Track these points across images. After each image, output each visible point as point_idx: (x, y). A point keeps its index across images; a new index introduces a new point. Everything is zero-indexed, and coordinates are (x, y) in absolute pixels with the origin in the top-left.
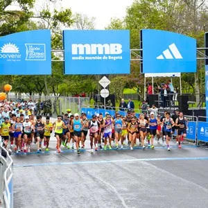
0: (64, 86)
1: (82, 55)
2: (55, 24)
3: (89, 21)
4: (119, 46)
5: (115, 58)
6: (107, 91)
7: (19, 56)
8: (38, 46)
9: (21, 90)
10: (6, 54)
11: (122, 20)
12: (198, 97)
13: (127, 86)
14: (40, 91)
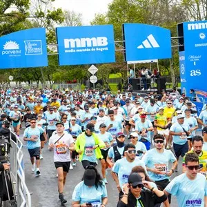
0: (58, 74)
1: (73, 48)
2: (49, 23)
3: (76, 17)
4: (105, 39)
5: (101, 50)
6: (95, 77)
7: (20, 52)
8: (35, 42)
9: (21, 80)
10: (8, 50)
11: (105, 15)
12: (173, 79)
13: (112, 72)
14: (37, 80)
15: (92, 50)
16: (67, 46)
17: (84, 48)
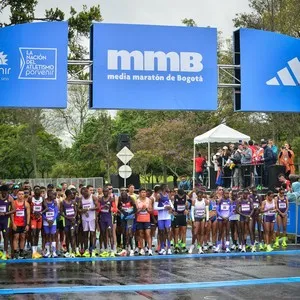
5: (189, 80)
7: (8, 71)
15: (169, 78)
16: (112, 65)
17: (150, 73)
